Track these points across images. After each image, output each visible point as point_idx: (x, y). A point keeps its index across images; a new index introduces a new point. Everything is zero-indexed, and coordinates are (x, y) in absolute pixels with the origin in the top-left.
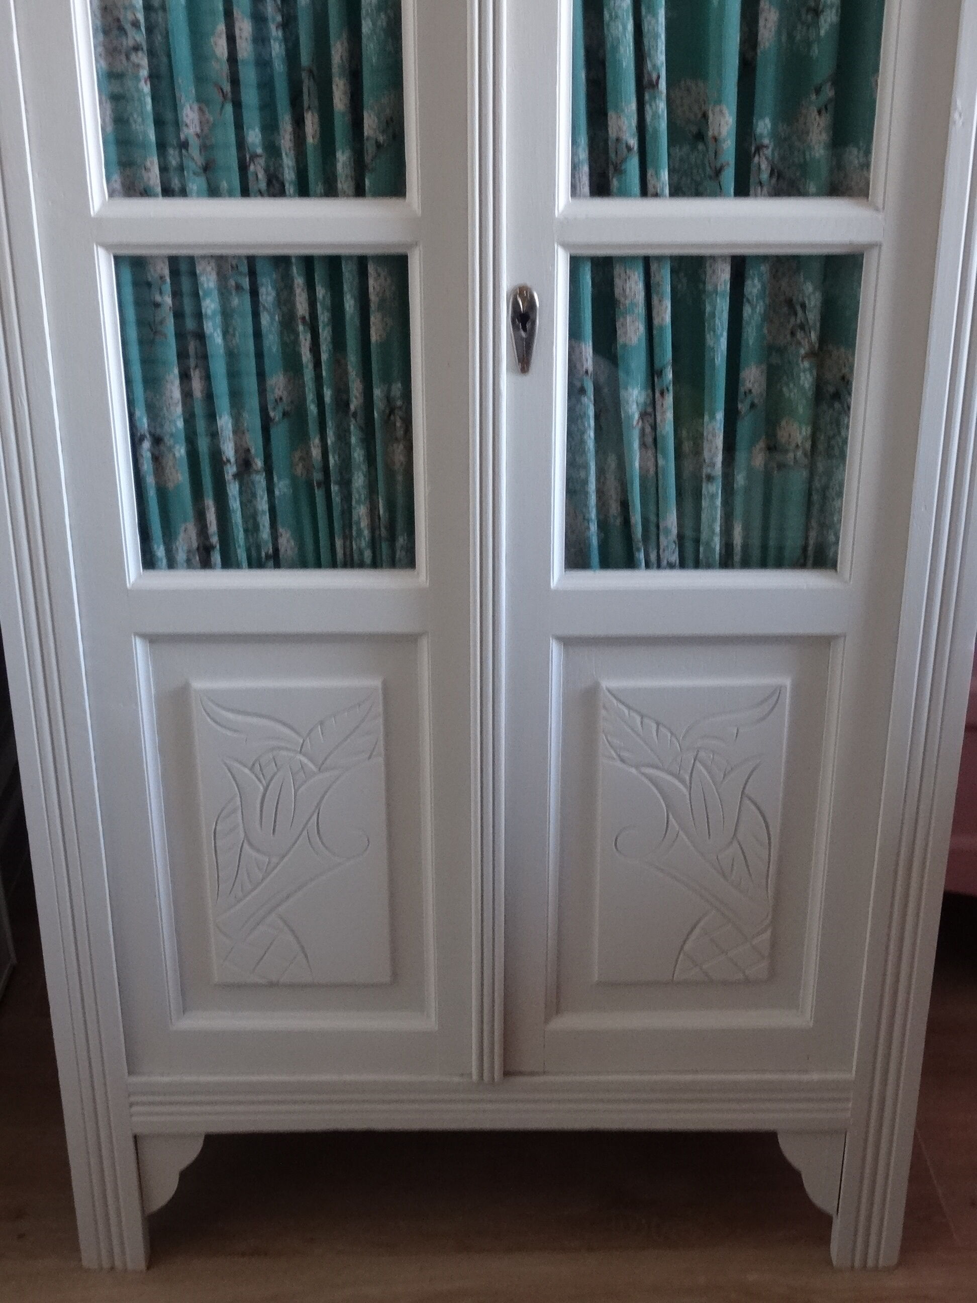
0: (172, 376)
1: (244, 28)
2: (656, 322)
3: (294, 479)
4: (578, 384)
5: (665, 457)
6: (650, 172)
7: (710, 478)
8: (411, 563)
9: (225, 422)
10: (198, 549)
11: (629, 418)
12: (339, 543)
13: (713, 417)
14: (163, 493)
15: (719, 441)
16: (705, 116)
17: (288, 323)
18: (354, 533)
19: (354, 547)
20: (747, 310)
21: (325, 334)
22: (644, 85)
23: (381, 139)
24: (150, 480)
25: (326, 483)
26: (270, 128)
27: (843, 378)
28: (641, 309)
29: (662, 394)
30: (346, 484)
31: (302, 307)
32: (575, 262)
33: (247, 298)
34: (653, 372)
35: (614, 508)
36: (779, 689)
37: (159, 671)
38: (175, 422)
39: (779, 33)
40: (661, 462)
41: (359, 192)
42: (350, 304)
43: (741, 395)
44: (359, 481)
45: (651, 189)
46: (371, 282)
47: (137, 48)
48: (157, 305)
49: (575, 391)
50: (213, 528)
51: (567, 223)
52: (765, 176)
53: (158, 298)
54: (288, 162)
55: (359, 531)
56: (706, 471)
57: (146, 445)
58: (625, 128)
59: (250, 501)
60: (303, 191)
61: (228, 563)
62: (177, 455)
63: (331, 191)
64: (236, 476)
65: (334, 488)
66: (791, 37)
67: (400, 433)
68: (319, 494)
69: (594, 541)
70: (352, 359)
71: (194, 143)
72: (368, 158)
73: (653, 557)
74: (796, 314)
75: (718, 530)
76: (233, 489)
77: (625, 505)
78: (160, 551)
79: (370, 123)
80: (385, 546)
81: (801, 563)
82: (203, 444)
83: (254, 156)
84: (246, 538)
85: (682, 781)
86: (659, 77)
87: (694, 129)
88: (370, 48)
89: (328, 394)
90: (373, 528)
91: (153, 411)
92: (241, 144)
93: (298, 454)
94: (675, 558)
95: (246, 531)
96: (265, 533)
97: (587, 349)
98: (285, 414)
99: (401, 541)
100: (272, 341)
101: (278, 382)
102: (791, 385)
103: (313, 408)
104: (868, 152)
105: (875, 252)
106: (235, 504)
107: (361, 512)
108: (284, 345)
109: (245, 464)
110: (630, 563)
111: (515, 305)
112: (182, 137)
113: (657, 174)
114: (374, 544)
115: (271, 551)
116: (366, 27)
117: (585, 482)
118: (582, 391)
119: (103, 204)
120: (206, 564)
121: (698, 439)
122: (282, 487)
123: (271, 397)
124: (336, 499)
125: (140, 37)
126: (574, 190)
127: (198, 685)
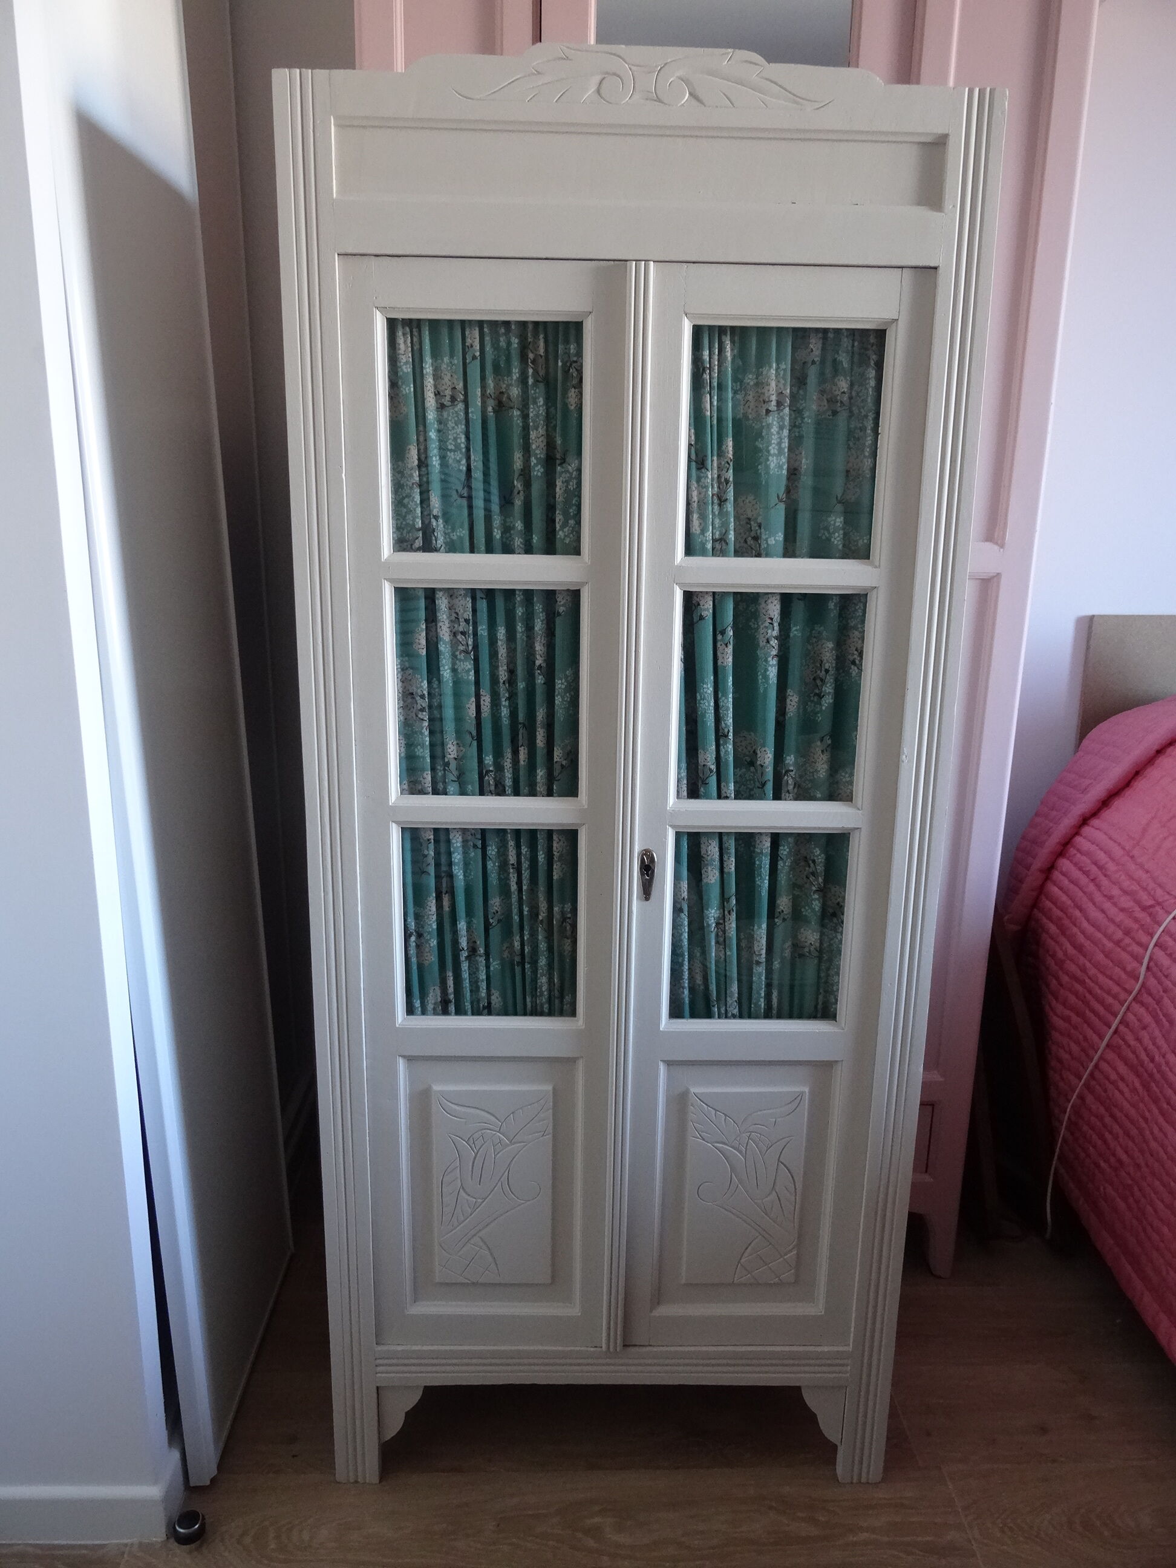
0: (431, 898)
1: (486, 700)
2: (726, 870)
3: (502, 959)
4: (679, 906)
5: (731, 950)
6: (723, 784)
7: (758, 963)
8: (573, 1013)
9: (462, 925)
10: (441, 1002)
11: (709, 925)
12: (528, 1000)
13: (760, 927)
14: (420, 967)
15: (764, 941)
16: (755, 752)
17: (504, 866)
18: (538, 994)
19: (538, 1002)
20: (780, 864)
21: (526, 874)
22: (720, 735)
23: (564, 763)
24: (414, 960)
25: (522, 963)
26: (498, 754)
27: (838, 904)
28: (717, 863)
29: (729, 912)
30: (534, 963)
31: (512, 859)
32: (678, 836)
33: (479, 852)
34: (724, 899)
35: (699, 980)
36: (802, 1094)
37: (412, 1080)
38: (431, 925)
39: (798, 708)
40: (728, 953)
41: (550, 793)
42: (541, 857)
43: (777, 914)
44: (543, 962)
45: (724, 795)
46: (555, 844)
47: (422, 710)
48: (426, 856)
49: (677, 910)
50: (451, 990)
51: (674, 814)
52: (791, 787)
53: (426, 852)
54: (508, 775)
55: (542, 994)
56: (755, 958)
57: (413, 938)
58: (709, 759)
59: (475, 973)
60: (517, 793)
61: (460, 1011)
62: (432, 945)
63: (533, 793)
64: (467, 958)
65: (527, 966)
66: (805, 710)
67: (569, 933)
68: (518, 969)
69: (687, 1000)
70: (542, 889)
71: (453, 766)
72: (556, 773)
73: (723, 1010)
74: (809, 867)
75: (763, 995)
76: (465, 966)
77: (706, 978)
78: (417, 1004)
79: (558, 754)
80: (557, 1001)
81: (813, 1016)
82: (448, 937)
83: (488, 772)
84: (471, 996)
85: (740, 1152)
86: (729, 731)
87: (749, 759)
88: (560, 713)
89: (526, 909)
90: (550, 991)
91: (418, 917)
92: (480, 761)
93: (506, 945)
94: (736, 1011)
95: (471, 991)
96: (483, 993)
97: (685, 885)
98: (499, 921)
99: (568, 998)
100: (493, 878)
101: (495, 903)
102: (807, 908)
103: (516, 918)
104: (852, 775)
105: (857, 833)
106: (465, 975)
107: (543, 980)
108: (500, 879)
109: (473, 950)
110: (709, 1015)
111: (643, 861)
112: (446, 760)
113: (727, 787)
114: (550, 1001)
115: (486, 1004)
116: (558, 700)
117: (682, 965)
118: (681, 910)
119: (397, 798)
120: (445, 1012)
121: (751, 938)
122: (495, 965)
123: (491, 910)
124: (528, 973)
125: (425, 703)
126: (678, 795)
127: (436, 1088)
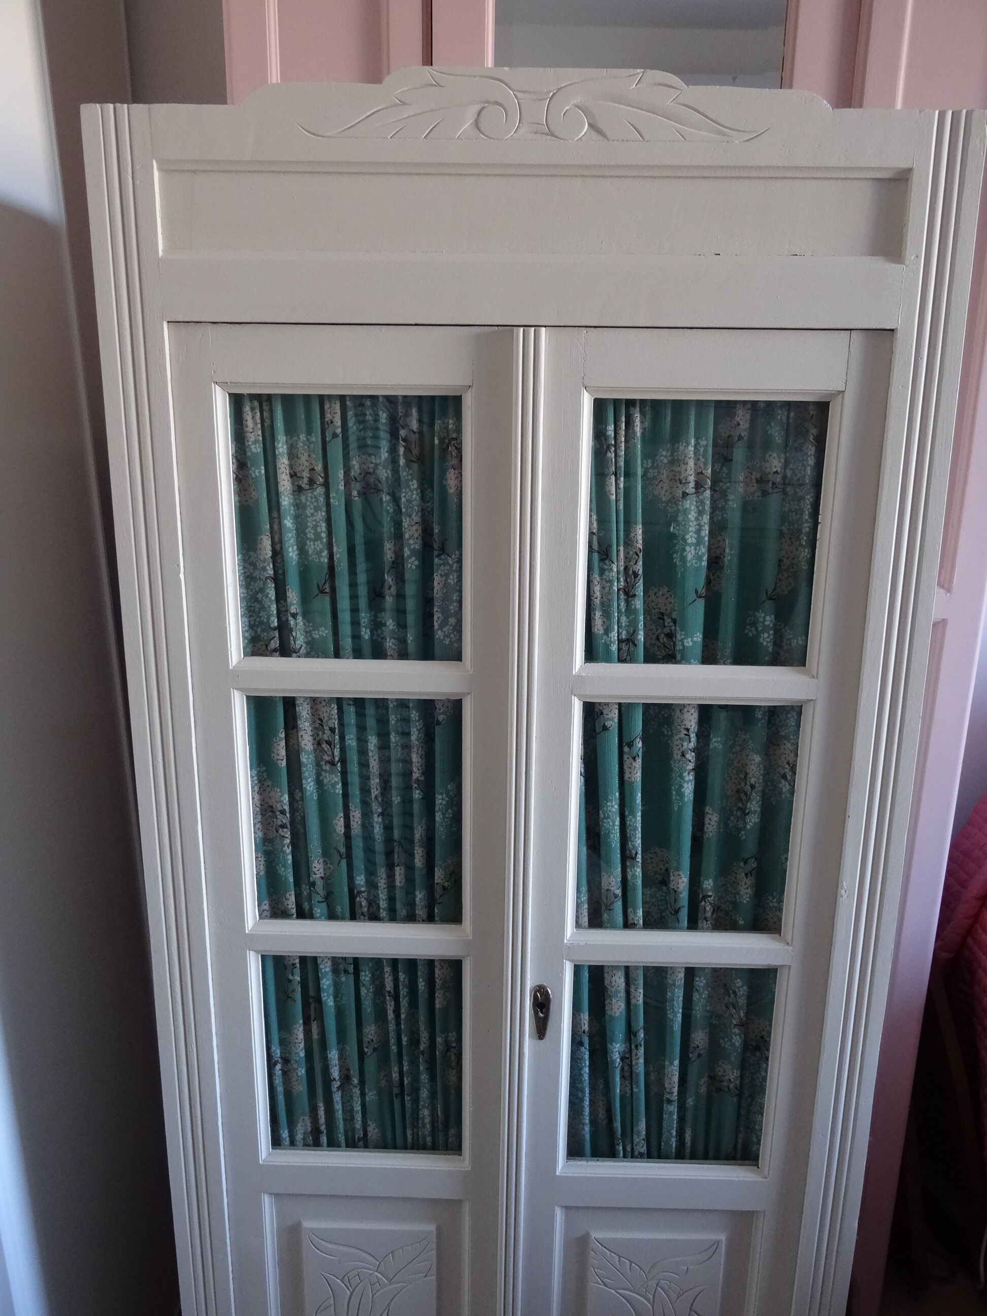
0: (298, 1025)
1: (356, 816)
2: (633, 1001)
3: (379, 1094)
4: (579, 1039)
5: (638, 1087)
6: (630, 910)
7: (669, 1102)
8: (457, 1149)
9: (333, 1055)
10: (311, 1132)
11: (613, 1062)
12: (409, 1132)
13: (671, 1064)
14: (288, 1094)
15: (676, 1079)
16: (667, 870)
17: (379, 990)
18: (420, 1125)
19: (420, 1134)
20: (696, 996)
21: (404, 1003)
22: (626, 857)
23: (446, 884)
24: (280, 1089)
25: (402, 1094)
26: (371, 873)
27: (762, 1037)
28: (622, 994)
29: (636, 1047)
30: (415, 1090)
31: (389, 985)
32: (577, 969)
33: (352, 977)
34: (630, 1033)
35: (602, 1114)
36: (718, 1242)
37: (280, 1214)
38: (298, 1053)
39: (719, 827)
40: (635, 1090)
41: (430, 919)
42: (422, 984)
43: (691, 1049)
44: (424, 1093)
45: (630, 921)
46: (437, 971)
47: (283, 826)
48: (290, 981)
49: (576, 1043)
50: (322, 1120)
51: (571, 948)
52: (709, 914)
53: (291, 977)
54: (383, 896)
55: (424, 1125)
56: (666, 1096)
57: (279, 1067)
58: (613, 884)
59: (349, 1101)
60: (393, 918)
61: (333, 1144)
62: (300, 1074)
63: (411, 918)
64: (338, 1088)
65: (407, 1098)
66: (726, 825)
67: (454, 1064)
68: (397, 1101)
69: (588, 1137)
70: (422, 1018)
71: (320, 884)
72: (437, 896)
73: (629, 1148)
74: (729, 996)
75: (674, 1134)
76: (337, 1097)
77: (609, 1111)
78: (285, 1134)
79: (439, 875)
80: (441, 1135)
82: (318, 1066)
83: (360, 892)
84: (345, 1125)
85: (647, 1299)
86: (637, 853)
87: (660, 878)
88: (441, 831)
89: (405, 1039)
90: (433, 1122)
91: (283, 1043)
92: (351, 879)
93: (383, 1074)
94: (644, 1149)
95: (345, 1120)
96: (358, 1125)
97: (585, 1017)
98: (375, 1050)
99: (452, 1131)
100: (368, 1005)
101: (370, 1031)
102: (726, 1039)
103: (394, 1048)
104: (780, 901)
105: (785, 970)
106: (338, 1107)
107: (425, 1112)
108: (375, 1005)
109: (346, 1078)
110: (611, 1154)
111: (535, 997)
112: (312, 880)
113: (635, 913)
114: (433, 1133)
115: (362, 1135)
116: (438, 817)
117: (582, 1100)
118: (581, 1044)
119: (255, 925)
120: (316, 1144)
121: (661, 1071)
122: (371, 1096)
123: (365, 1039)
124: (408, 1105)
125: (286, 819)
126: (578, 925)
127: (307, 1224)
